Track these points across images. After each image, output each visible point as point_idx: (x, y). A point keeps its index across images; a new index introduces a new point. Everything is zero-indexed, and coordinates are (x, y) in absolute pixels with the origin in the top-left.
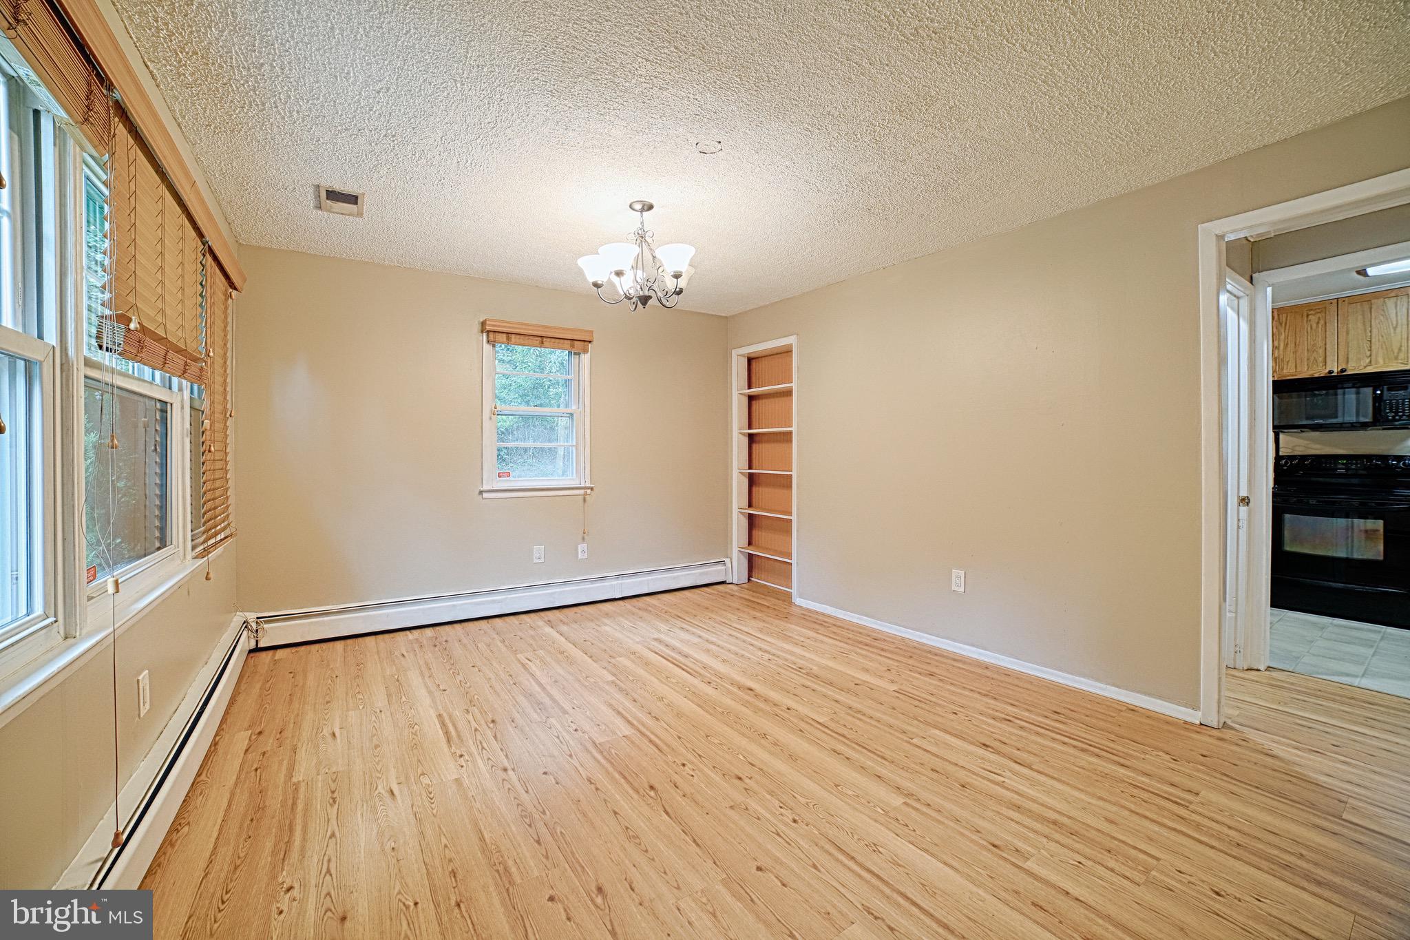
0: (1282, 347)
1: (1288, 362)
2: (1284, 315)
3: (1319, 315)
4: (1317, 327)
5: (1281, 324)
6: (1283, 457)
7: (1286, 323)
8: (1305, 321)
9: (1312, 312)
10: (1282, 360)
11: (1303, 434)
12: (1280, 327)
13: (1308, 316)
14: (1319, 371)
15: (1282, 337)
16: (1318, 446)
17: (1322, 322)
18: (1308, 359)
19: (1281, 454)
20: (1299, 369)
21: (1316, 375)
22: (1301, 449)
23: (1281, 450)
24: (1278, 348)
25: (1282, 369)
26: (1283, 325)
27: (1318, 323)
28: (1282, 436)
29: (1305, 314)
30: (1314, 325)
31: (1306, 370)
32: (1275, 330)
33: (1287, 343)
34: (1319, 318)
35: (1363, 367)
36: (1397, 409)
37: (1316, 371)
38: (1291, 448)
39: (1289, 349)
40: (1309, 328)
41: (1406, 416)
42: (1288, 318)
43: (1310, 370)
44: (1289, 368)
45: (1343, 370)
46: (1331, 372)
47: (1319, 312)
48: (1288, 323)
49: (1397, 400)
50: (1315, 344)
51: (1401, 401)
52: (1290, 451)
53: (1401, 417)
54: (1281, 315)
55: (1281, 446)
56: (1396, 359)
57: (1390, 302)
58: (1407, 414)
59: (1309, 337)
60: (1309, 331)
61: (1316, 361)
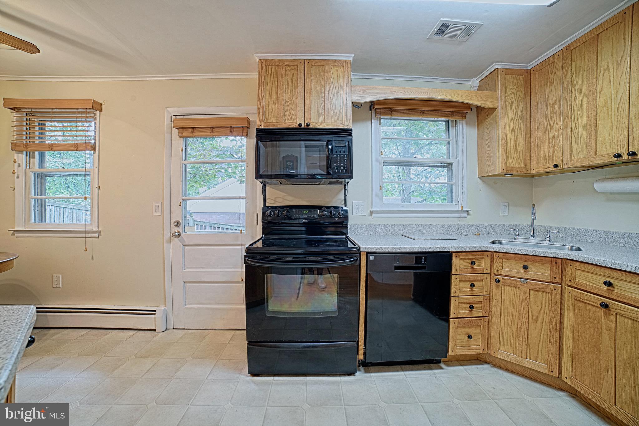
0: (267, 98)
1: (271, 112)
2: (270, 67)
3: (293, 72)
4: (292, 82)
5: (268, 75)
6: (274, 208)
8: (284, 75)
9: (288, 68)
10: (268, 110)
11: (281, 187)
12: (266, 78)
13: (286, 70)
14: (293, 124)
15: (268, 88)
16: (290, 198)
17: (295, 78)
18: (285, 111)
19: (267, 205)
20: (279, 119)
21: (291, 127)
22: (281, 200)
23: (267, 201)
24: (264, 97)
25: (267, 119)
26: (269, 75)
27: (292, 78)
28: (267, 188)
29: (284, 68)
30: (290, 81)
31: (284, 122)
32: (263, 80)
33: (271, 94)
34: (293, 74)
35: (320, 124)
36: (340, 164)
37: (291, 123)
38: (273, 199)
39: (273, 99)
40: (286, 83)
41: (345, 170)
42: (273, 71)
43: (286, 121)
44: (272, 118)
45: (308, 125)
46: (300, 125)
47: (293, 69)
48: (272, 75)
49: (340, 155)
50: (290, 98)
51: (342, 156)
52: (273, 202)
53: (342, 170)
54: (267, 67)
55: (267, 198)
56: (338, 119)
57: (334, 70)
58: (346, 168)
59: (286, 91)
60: (286, 86)
61: (291, 114)
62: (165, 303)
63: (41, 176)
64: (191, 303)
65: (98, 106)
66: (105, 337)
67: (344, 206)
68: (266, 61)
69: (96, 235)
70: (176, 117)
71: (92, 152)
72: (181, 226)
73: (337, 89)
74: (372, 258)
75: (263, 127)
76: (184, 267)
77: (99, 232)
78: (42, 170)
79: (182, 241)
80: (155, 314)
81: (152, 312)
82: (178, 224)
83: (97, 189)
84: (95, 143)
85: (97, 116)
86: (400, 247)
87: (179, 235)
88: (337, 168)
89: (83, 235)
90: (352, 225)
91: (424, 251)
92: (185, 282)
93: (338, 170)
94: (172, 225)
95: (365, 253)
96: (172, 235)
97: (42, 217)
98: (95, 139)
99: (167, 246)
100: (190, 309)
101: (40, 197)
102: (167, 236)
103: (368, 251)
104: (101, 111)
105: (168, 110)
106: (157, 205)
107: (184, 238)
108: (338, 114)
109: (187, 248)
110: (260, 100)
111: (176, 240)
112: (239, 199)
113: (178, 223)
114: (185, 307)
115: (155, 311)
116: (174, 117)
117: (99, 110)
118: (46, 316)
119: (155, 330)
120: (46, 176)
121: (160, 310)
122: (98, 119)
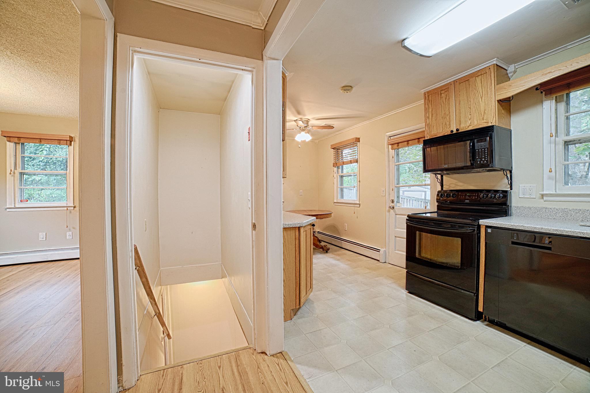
0: (430, 117)
1: (433, 127)
2: (431, 95)
3: (446, 93)
4: (446, 101)
5: (430, 101)
6: (446, 191)
7: (432, 100)
8: (440, 98)
9: (443, 92)
10: (431, 126)
12: (429, 104)
13: (441, 94)
15: (430, 110)
16: (461, 184)
17: (448, 97)
18: (442, 124)
19: (444, 189)
20: (438, 131)
21: (446, 134)
22: (453, 186)
23: (444, 186)
24: (428, 117)
25: (431, 132)
26: (431, 102)
27: (446, 99)
28: (444, 177)
29: (440, 93)
30: (444, 101)
31: (441, 131)
32: (427, 106)
33: (433, 114)
34: (446, 95)
35: (467, 127)
36: (482, 156)
37: (446, 131)
38: (448, 185)
39: (434, 117)
40: (442, 103)
41: (486, 160)
42: (433, 97)
43: (443, 131)
44: (434, 130)
45: (457, 130)
46: (452, 131)
47: (446, 92)
48: (433, 101)
49: (481, 149)
50: (445, 113)
51: (483, 150)
52: (448, 187)
53: (483, 161)
54: (429, 96)
55: (444, 184)
56: (483, 119)
57: (478, 79)
58: (486, 159)
59: (442, 109)
60: (442, 105)
61: (446, 124)
62: (385, 248)
63: (342, 177)
64: (398, 250)
65: (358, 140)
66: (359, 257)
67: (509, 189)
68: (428, 92)
69: (358, 206)
70: (390, 138)
71: (357, 164)
72: (394, 203)
73: (481, 94)
74: (489, 230)
75: (428, 138)
76: (396, 227)
77: (360, 204)
78: (342, 174)
79: (395, 212)
80: (379, 252)
81: (378, 250)
82: (393, 202)
83: (359, 182)
84: (358, 158)
85: (358, 145)
86: (517, 224)
87: (393, 208)
88: (479, 160)
89: (353, 206)
90: (518, 207)
91: (548, 232)
92: (396, 237)
93: (480, 162)
94: (390, 202)
95: (485, 226)
96: (390, 207)
97: (342, 196)
98: (358, 156)
99: (387, 214)
100: (397, 253)
101: (342, 187)
102: (387, 208)
103: (487, 225)
104: (359, 142)
105: (386, 135)
106: (383, 190)
107: (396, 210)
108: (483, 115)
109: (397, 216)
110: (426, 120)
111: (392, 211)
112: (424, 186)
113: (393, 200)
114: (395, 252)
115: (380, 250)
116: (389, 138)
117: (358, 142)
118: (341, 242)
119: (379, 261)
120: (344, 176)
121: (382, 250)
122: (358, 146)
